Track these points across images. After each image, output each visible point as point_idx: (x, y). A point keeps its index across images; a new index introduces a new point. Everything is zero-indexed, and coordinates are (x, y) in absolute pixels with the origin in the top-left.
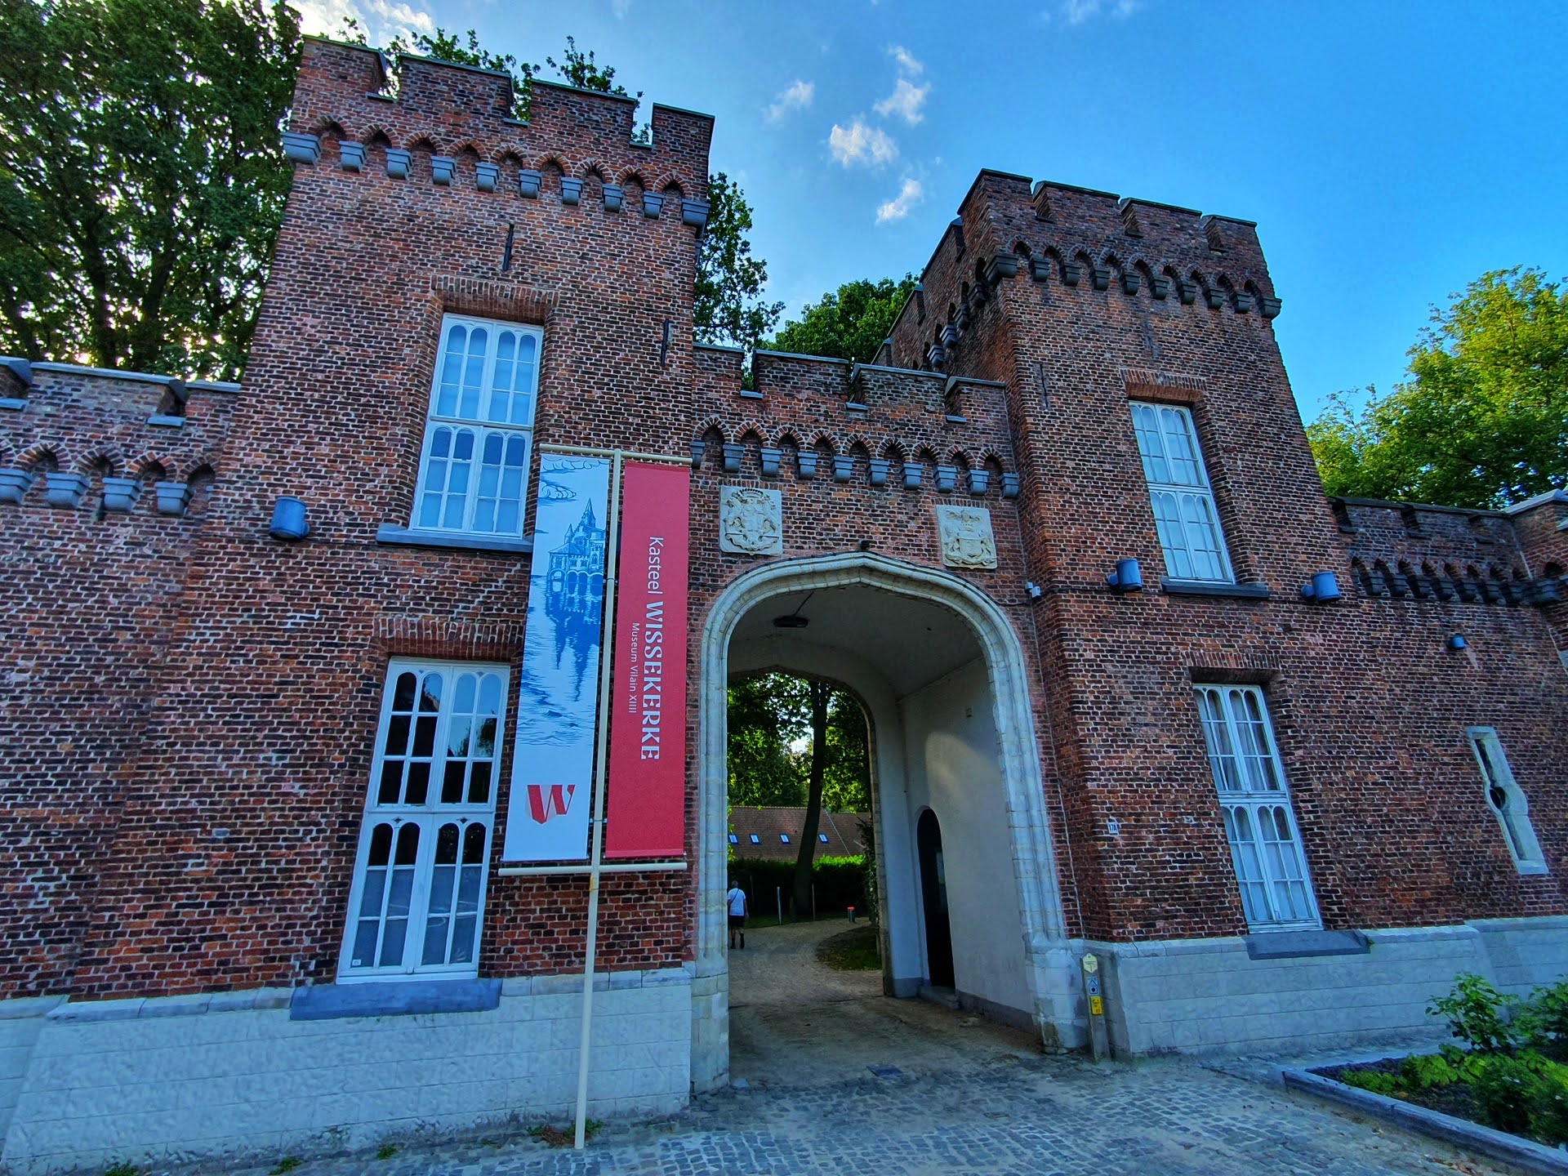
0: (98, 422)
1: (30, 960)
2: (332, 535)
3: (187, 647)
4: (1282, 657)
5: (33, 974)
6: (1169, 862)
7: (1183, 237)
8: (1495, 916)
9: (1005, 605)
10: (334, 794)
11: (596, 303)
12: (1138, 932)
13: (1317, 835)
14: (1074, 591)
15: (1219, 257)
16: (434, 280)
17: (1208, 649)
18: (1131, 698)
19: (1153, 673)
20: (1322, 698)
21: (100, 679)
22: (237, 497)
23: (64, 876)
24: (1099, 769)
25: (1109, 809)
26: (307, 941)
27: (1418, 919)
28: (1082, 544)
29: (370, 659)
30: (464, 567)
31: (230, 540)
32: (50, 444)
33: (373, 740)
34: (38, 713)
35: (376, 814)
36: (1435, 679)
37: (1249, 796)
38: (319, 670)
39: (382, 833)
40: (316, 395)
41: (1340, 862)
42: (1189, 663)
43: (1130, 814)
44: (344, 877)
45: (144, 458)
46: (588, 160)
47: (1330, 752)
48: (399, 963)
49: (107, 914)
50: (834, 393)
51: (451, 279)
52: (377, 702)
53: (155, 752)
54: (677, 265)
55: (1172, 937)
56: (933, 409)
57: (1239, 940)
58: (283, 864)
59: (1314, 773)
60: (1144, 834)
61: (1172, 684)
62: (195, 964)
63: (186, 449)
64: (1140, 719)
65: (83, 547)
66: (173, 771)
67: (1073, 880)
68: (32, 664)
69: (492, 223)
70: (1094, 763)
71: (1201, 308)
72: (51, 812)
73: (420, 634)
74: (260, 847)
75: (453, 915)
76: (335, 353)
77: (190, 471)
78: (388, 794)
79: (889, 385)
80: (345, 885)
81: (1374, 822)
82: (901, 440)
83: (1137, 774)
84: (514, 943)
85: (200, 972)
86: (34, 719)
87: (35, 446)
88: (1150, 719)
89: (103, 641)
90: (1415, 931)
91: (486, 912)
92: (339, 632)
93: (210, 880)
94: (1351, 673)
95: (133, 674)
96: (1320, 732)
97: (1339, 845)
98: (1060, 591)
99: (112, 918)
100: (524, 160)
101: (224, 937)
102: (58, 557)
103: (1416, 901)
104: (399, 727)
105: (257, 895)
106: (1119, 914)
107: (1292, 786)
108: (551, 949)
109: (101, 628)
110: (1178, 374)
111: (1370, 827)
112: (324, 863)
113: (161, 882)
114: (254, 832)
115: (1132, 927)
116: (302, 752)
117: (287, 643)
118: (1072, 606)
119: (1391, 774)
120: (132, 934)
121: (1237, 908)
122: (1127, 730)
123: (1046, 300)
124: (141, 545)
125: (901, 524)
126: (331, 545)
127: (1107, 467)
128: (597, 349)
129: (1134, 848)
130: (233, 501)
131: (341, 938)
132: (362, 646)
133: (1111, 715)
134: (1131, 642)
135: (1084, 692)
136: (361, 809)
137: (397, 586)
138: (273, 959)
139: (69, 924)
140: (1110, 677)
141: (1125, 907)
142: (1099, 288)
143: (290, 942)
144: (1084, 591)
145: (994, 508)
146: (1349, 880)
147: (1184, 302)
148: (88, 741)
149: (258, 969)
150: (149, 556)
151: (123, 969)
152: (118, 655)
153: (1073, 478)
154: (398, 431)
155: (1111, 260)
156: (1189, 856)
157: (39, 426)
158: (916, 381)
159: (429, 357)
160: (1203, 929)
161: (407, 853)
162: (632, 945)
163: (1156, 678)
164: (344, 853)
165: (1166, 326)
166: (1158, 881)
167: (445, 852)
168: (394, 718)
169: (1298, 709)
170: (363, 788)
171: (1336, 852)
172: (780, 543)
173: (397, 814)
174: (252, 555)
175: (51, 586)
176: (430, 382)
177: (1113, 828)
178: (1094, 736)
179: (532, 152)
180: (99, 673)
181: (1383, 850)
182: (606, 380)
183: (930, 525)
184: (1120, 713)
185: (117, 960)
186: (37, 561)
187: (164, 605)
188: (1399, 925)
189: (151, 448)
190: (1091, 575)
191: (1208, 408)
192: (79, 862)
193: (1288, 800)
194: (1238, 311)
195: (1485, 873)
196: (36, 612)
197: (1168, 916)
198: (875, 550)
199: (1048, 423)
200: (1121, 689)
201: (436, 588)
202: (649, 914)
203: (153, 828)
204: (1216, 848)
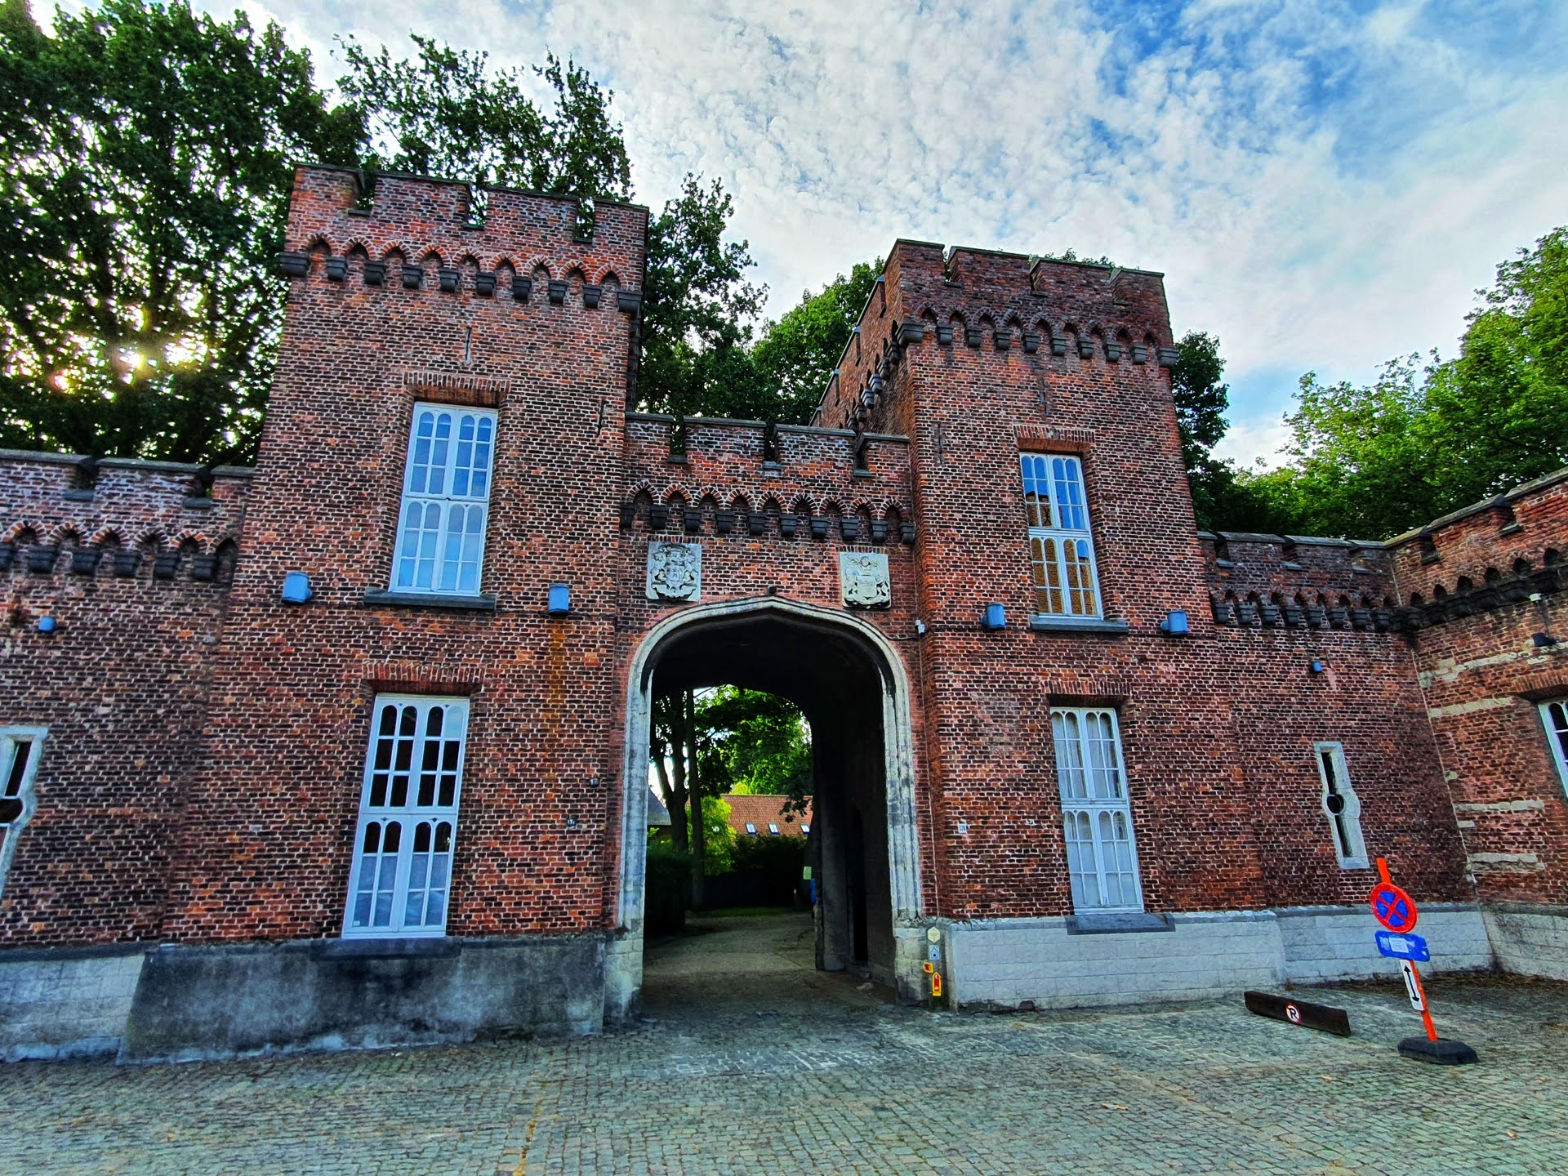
0: (146, 507)
1: (128, 916)
2: (330, 598)
3: (224, 689)
4: (1134, 685)
5: (130, 926)
6: (1008, 856)
7: (1087, 293)
8: (1311, 903)
9: (895, 640)
10: (336, 800)
11: (542, 389)
12: (975, 911)
13: (1146, 835)
14: (950, 629)
15: (1122, 311)
16: (406, 375)
17: (1065, 677)
18: (991, 721)
19: (1013, 700)
20: (1167, 720)
21: (160, 711)
22: (255, 569)
23: (147, 858)
24: (955, 780)
25: (961, 813)
26: (320, 907)
27: (1225, 905)
28: (960, 588)
29: (361, 696)
30: (432, 622)
31: (252, 605)
32: (114, 527)
33: (364, 759)
34: (120, 737)
35: (368, 813)
36: (1293, 699)
37: (1092, 802)
38: (322, 706)
39: (373, 829)
40: (314, 482)
41: (1162, 858)
42: (1047, 690)
43: (979, 818)
44: (345, 861)
45: (182, 535)
46: (537, 257)
47: (1167, 766)
48: (387, 924)
49: (182, 884)
50: (752, 454)
51: (421, 374)
52: (367, 729)
53: (206, 768)
54: (613, 349)
55: (1004, 916)
56: (841, 465)
57: (1062, 919)
58: (301, 851)
59: (1149, 784)
60: (989, 833)
61: (1029, 709)
62: (243, 921)
63: (214, 526)
64: (996, 739)
65: (142, 608)
66: (219, 783)
67: (934, 870)
68: (111, 700)
69: (454, 321)
70: (952, 776)
71: (1100, 363)
72: (135, 811)
73: (399, 676)
74: (284, 839)
75: (427, 889)
76: (327, 444)
77: (218, 544)
78: (377, 799)
79: (804, 444)
80: (346, 867)
81: (1198, 825)
82: (811, 495)
83: (988, 785)
84: (472, 911)
85: (247, 926)
86: (117, 742)
87: (104, 528)
88: (1005, 739)
89: (162, 682)
90: (1220, 914)
91: (452, 888)
92: (337, 676)
93: (249, 862)
94: (1196, 698)
95: (184, 707)
96: (1160, 749)
97: (1164, 844)
98: (938, 630)
99: (184, 887)
100: (481, 262)
101: (262, 902)
102: (125, 616)
103: (1226, 890)
104: (384, 748)
105: (283, 873)
106: (960, 897)
107: (1131, 795)
108: (499, 916)
109: (158, 672)
110: (1068, 428)
111: (1194, 829)
112: (331, 850)
113: (216, 863)
114: (279, 828)
115: (970, 907)
116: (312, 768)
117: (297, 685)
118: (948, 642)
119: (1222, 784)
120: (200, 899)
121: (1064, 894)
122: (985, 748)
123: (949, 362)
124: (183, 605)
125: (808, 570)
126: (329, 606)
127: (991, 517)
128: (542, 430)
129: (978, 846)
130: (253, 572)
131: (344, 905)
132: (355, 686)
133: (971, 736)
134: (997, 673)
135: (950, 716)
136: (356, 811)
137: (380, 638)
138: (297, 919)
139: (152, 891)
140: (974, 703)
141: (966, 892)
142: (1001, 349)
143: (308, 907)
144: (960, 629)
145: (893, 552)
146: (1167, 872)
147: (1082, 357)
148: (156, 758)
149: (287, 925)
150: (189, 614)
151: (195, 922)
152: (173, 693)
153: (959, 528)
154: (380, 509)
155: (1014, 321)
156: (1026, 851)
157: (104, 512)
158: (828, 440)
159: (402, 443)
160: (1031, 910)
161: (392, 844)
162: (562, 914)
163: (1016, 704)
164: (345, 844)
165: (1062, 381)
166: (997, 871)
167: (421, 843)
168: (380, 741)
169: (1143, 730)
170: (358, 795)
171: (1160, 849)
172: (699, 589)
173: (385, 814)
174: (269, 616)
175: (121, 639)
176: (404, 465)
177: (962, 829)
178: (954, 754)
179: (488, 253)
180: (159, 707)
181: (1203, 848)
182: (549, 457)
183: (833, 570)
184: (980, 735)
185: (190, 916)
186: (110, 620)
187: (204, 653)
188: (1206, 909)
189: (187, 527)
190: (966, 616)
191: (1094, 459)
192: (156, 847)
193: (1128, 806)
194: (1136, 363)
195: (1310, 868)
196: (111, 660)
197: (1002, 899)
198: (782, 594)
199: (942, 480)
200: (983, 713)
201: (410, 639)
202: (576, 891)
203: (208, 824)
204: (1051, 846)
